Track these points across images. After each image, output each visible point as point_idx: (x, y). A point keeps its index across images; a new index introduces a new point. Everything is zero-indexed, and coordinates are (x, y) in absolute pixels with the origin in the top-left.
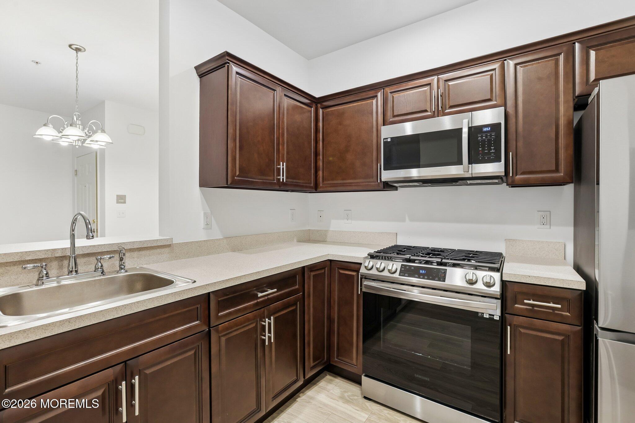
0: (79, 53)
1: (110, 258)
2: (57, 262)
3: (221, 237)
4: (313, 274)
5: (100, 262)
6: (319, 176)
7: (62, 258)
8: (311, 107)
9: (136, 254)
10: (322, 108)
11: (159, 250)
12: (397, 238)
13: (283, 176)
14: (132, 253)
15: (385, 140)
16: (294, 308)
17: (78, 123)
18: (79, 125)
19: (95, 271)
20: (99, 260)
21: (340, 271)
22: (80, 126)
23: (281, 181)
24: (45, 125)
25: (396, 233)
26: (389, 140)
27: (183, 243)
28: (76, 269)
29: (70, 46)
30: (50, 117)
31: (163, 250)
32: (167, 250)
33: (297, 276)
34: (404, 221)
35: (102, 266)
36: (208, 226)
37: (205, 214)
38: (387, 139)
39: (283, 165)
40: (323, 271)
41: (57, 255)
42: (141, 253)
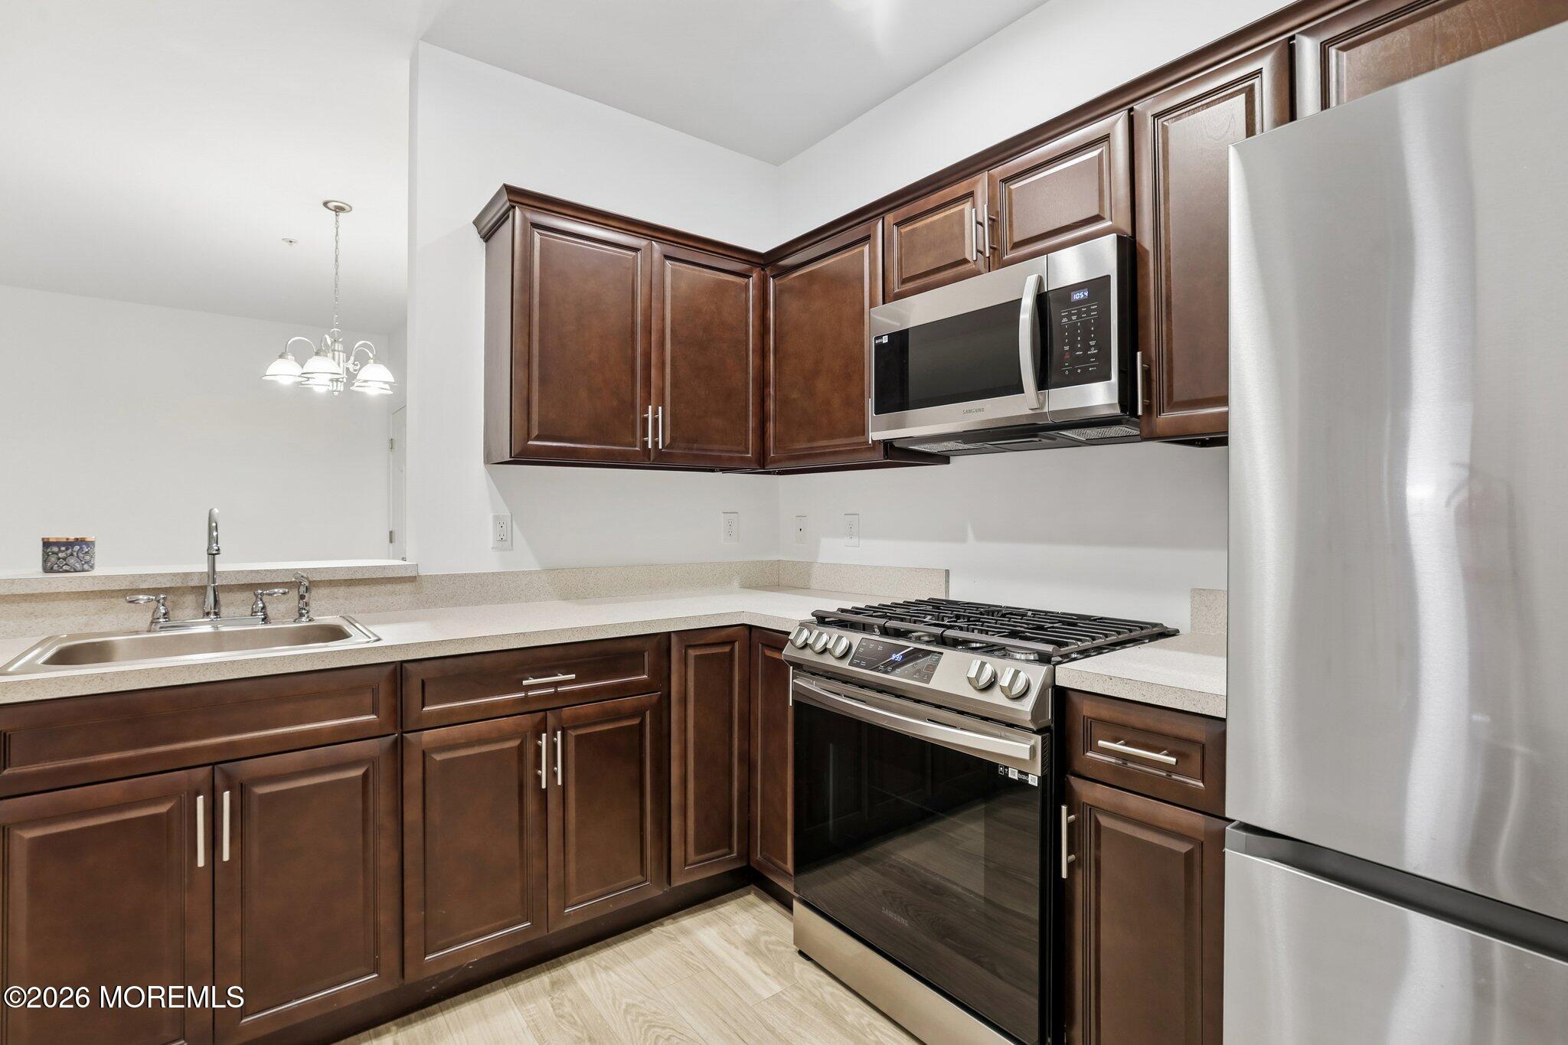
0: (342, 215)
1: (284, 593)
2: (194, 596)
3: (534, 567)
4: (692, 653)
5: (261, 600)
6: (767, 435)
7: (201, 590)
8: (748, 277)
9: (341, 591)
10: (774, 277)
11: (389, 587)
12: (947, 581)
13: (655, 435)
14: (334, 589)
15: (877, 342)
16: (636, 721)
17: (336, 349)
18: (338, 351)
19: (252, 615)
20: (259, 596)
21: (766, 651)
22: (341, 353)
23: (650, 447)
24: (281, 356)
25: (947, 572)
26: (885, 340)
27: (443, 575)
28: (216, 611)
29: (325, 204)
30: (289, 342)
31: (398, 587)
32: (407, 587)
33: (646, 654)
34: (963, 539)
35: (264, 608)
36: (504, 541)
37: (496, 518)
38: (881, 337)
40: (727, 649)
41: (192, 584)
42: (352, 589)
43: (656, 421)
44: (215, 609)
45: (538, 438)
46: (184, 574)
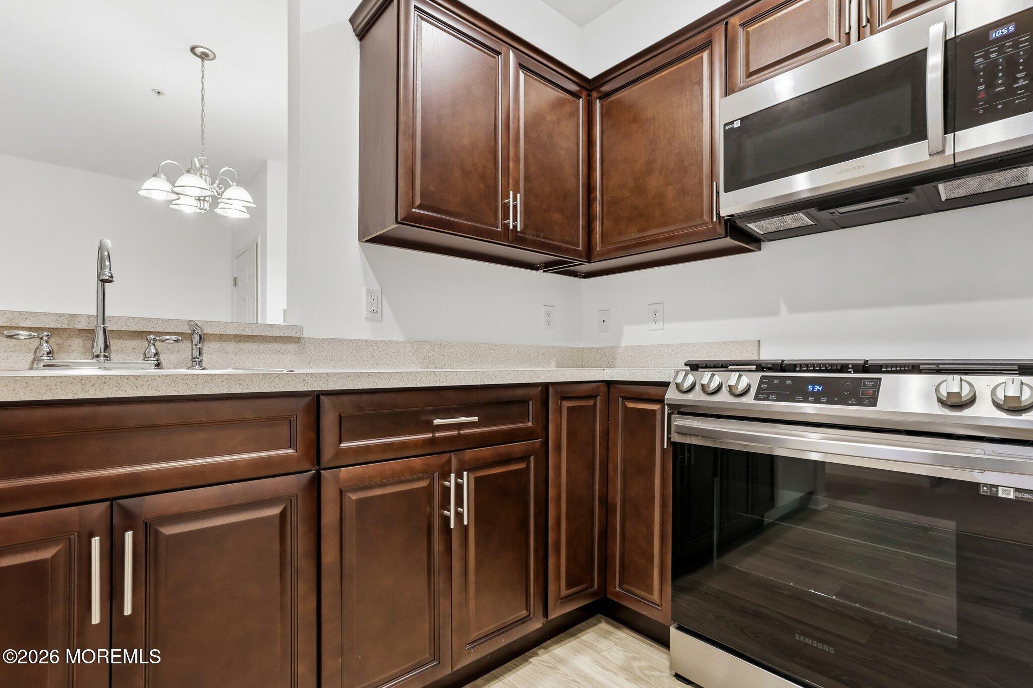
0: (206, 61)
1: (176, 341)
2: (81, 340)
3: (400, 338)
4: (566, 404)
5: (154, 345)
6: (594, 233)
7: (89, 333)
8: (579, 97)
9: (231, 346)
10: (600, 98)
11: (276, 346)
12: (759, 350)
13: (515, 219)
14: (224, 344)
15: (727, 128)
16: (521, 466)
17: (203, 173)
18: (205, 175)
19: (144, 360)
20: (152, 342)
21: (627, 403)
22: (207, 177)
23: (511, 227)
24: (154, 175)
25: (759, 341)
26: (737, 124)
27: (323, 339)
28: (106, 354)
29: (192, 49)
30: (163, 163)
31: (285, 346)
32: (292, 347)
33: (531, 403)
34: (776, 312)
35: (156, 354)
36: (375, 313)
37: (369, 292)
38: (732, 122)
39: (515, 199)
40: (591, 403)
41: (80, 327)
42: (241, 345)
43: (515, 207)
44: (105, 352)
45: (419, 207)
46: (71, 315)
